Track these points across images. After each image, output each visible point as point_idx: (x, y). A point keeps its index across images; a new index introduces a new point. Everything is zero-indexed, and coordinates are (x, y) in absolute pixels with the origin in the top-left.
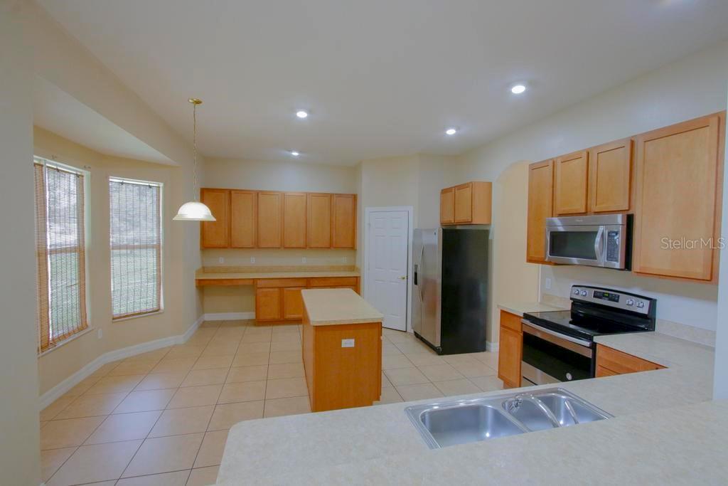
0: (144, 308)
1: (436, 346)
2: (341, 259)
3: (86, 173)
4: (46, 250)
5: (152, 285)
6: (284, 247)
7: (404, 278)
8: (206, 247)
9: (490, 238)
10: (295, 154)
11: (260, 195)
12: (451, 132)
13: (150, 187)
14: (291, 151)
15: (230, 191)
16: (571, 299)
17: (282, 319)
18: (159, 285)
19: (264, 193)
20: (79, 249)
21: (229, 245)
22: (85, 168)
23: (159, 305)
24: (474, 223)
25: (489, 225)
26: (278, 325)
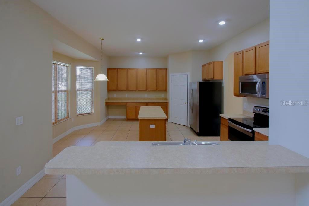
0: (87, 112)
1: (197, 132)
2: (162, 95)
3: (69, 65)
4: (57, 91)
5: (90, 104)
6: (137, 90)
7: (186, 103)
8: (109, 90)
9: (223, 85)
10: (141, 54)
11: (128, 70)
12: (201, 41)
13: (89, 69)
14: (139, 52)
15: (118, 69)
16: (254, 112)
17: (136, 119)
18: (92, 104)
19: (130, 69)
20: (67, 91)
21: (117, 90)
22: (69, 64)
23: (92, 111)
24: (214, 79)
25: (222, 80)
26: (135, 121)
